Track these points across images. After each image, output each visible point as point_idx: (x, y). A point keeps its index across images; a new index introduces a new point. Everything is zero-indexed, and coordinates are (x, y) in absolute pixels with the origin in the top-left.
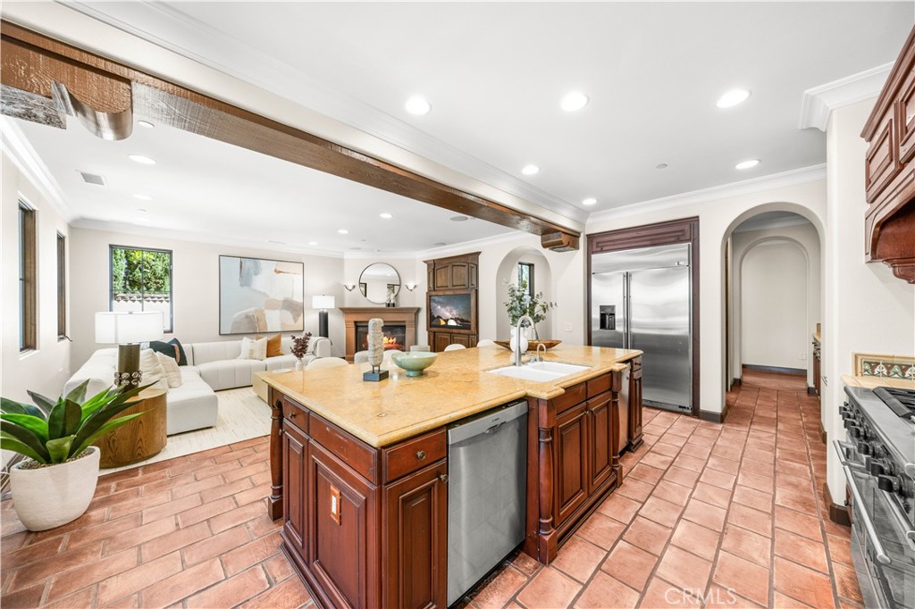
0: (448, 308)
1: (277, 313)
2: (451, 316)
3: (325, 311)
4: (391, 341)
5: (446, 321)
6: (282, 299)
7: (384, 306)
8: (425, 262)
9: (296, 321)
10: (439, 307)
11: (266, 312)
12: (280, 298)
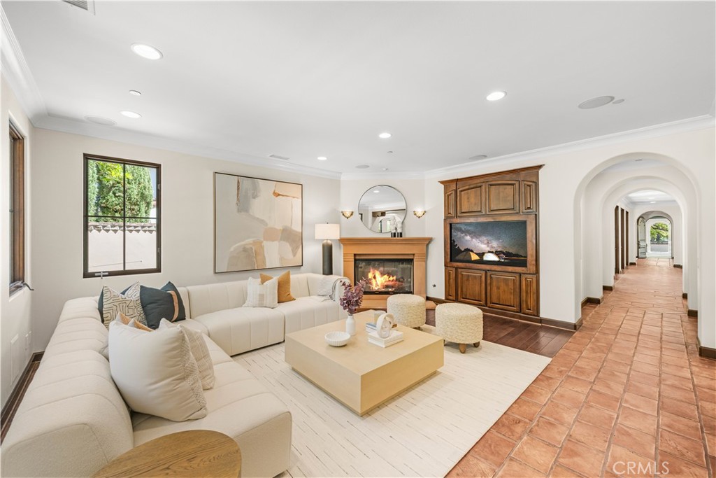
0: (484, 239)
1: (276, 244)
2: (488, 249)
3: (329, 242)
4: (391, 278)
5: (481, 255)
6: (281, 228)
7: (389, 236)
8: (442, 182)
9: (294, 255)
10: (468, 238)
11: (265, 243)
12: (279, 227)
